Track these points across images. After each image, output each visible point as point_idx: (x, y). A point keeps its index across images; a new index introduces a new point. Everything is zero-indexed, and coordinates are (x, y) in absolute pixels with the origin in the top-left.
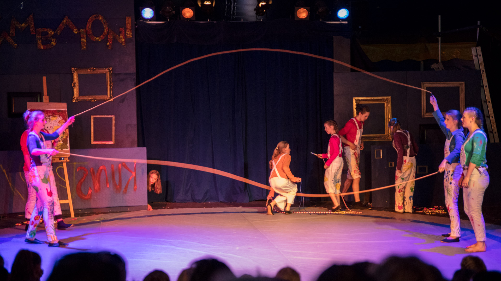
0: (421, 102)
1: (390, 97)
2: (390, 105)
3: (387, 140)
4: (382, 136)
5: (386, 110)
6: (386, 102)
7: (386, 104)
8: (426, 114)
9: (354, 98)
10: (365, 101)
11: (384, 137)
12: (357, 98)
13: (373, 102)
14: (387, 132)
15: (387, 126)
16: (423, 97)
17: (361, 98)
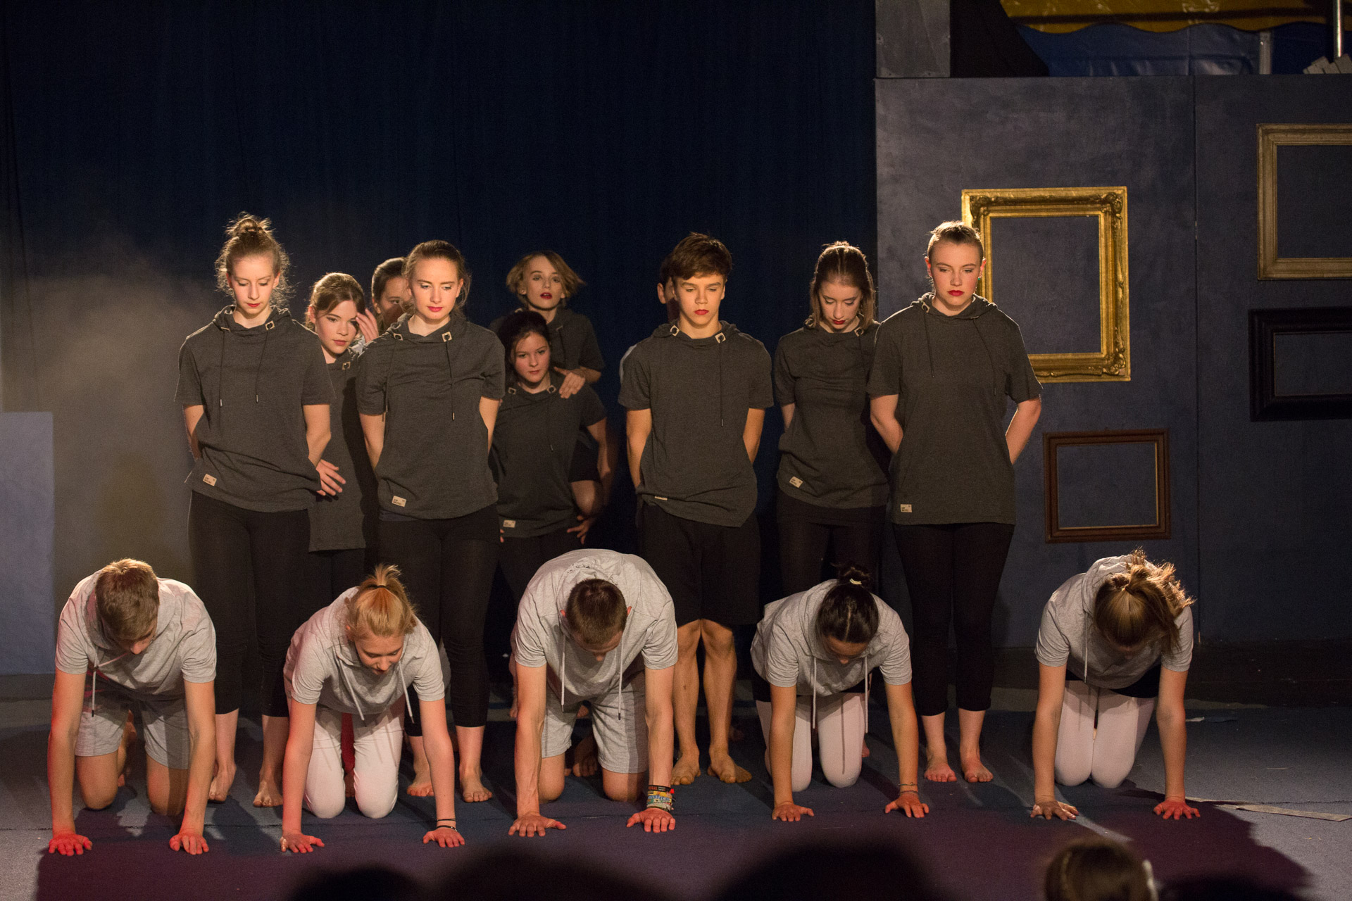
0: (1256, 214)
1: (1121, 191)
2: (1123, 224)
3: (1106, 379)
4: (1089, 359)
5: (1106, 246)
6: (1105, 213)
7: (1105, 220)
8: (1275, 262)
9: (966, 193)
10: (1012, 207)
11: (1096, 367)
12: (978, 193)
13: (1047, 210)
14: (1108, 348)
15: (1107, 315)
16: (1264, 188)
17: (999, 195)
